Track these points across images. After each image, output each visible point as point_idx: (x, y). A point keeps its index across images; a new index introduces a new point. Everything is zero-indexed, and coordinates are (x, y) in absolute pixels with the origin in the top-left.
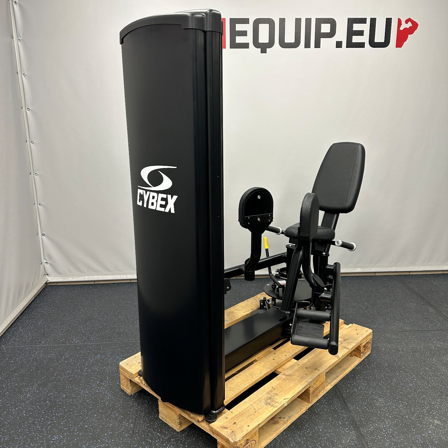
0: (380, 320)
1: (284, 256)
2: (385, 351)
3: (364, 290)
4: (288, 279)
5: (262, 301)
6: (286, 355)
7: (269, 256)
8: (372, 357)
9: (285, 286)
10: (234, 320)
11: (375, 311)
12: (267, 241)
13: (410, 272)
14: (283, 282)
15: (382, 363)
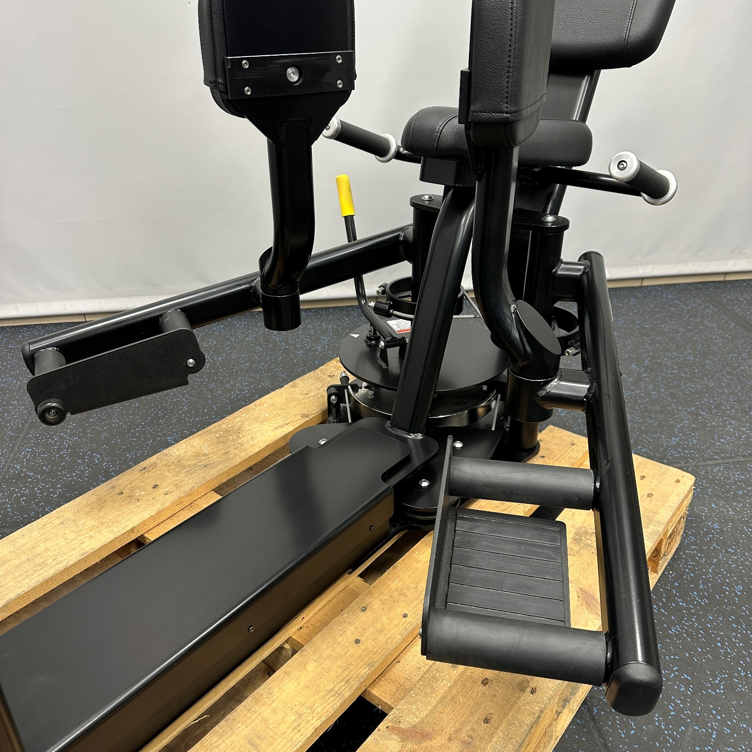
0: (682, 420)
1: (405, 236)
2: (722, 531)
3: (620, 327)
4: (416, 317)
5: (333, 390)
6: (405, 616)
7: (355, 239)
8: (686, 560)
9: (407, 340)
10: (238, 460)
11: (663, 390)
12: (350, 190)
13: (726, 274)
14: (400, 326)
15: (724, 582)
